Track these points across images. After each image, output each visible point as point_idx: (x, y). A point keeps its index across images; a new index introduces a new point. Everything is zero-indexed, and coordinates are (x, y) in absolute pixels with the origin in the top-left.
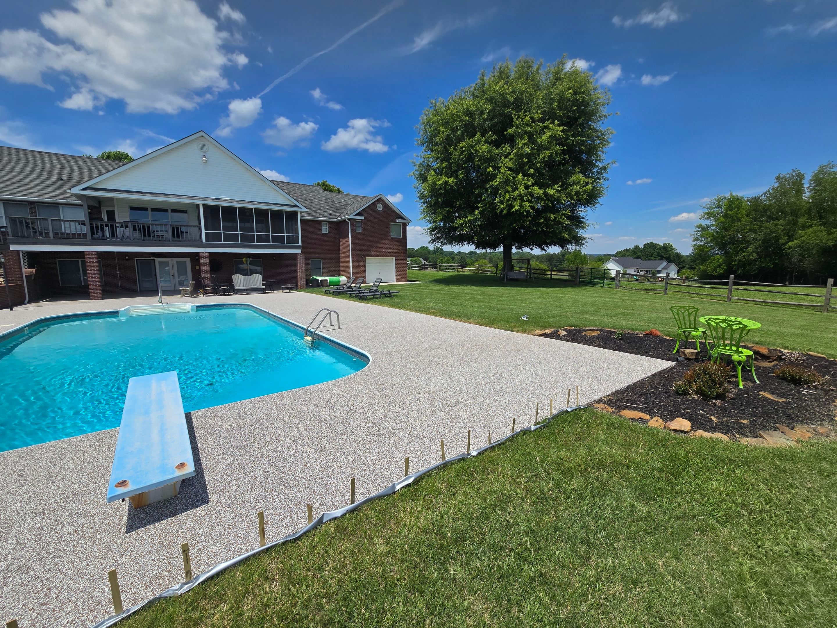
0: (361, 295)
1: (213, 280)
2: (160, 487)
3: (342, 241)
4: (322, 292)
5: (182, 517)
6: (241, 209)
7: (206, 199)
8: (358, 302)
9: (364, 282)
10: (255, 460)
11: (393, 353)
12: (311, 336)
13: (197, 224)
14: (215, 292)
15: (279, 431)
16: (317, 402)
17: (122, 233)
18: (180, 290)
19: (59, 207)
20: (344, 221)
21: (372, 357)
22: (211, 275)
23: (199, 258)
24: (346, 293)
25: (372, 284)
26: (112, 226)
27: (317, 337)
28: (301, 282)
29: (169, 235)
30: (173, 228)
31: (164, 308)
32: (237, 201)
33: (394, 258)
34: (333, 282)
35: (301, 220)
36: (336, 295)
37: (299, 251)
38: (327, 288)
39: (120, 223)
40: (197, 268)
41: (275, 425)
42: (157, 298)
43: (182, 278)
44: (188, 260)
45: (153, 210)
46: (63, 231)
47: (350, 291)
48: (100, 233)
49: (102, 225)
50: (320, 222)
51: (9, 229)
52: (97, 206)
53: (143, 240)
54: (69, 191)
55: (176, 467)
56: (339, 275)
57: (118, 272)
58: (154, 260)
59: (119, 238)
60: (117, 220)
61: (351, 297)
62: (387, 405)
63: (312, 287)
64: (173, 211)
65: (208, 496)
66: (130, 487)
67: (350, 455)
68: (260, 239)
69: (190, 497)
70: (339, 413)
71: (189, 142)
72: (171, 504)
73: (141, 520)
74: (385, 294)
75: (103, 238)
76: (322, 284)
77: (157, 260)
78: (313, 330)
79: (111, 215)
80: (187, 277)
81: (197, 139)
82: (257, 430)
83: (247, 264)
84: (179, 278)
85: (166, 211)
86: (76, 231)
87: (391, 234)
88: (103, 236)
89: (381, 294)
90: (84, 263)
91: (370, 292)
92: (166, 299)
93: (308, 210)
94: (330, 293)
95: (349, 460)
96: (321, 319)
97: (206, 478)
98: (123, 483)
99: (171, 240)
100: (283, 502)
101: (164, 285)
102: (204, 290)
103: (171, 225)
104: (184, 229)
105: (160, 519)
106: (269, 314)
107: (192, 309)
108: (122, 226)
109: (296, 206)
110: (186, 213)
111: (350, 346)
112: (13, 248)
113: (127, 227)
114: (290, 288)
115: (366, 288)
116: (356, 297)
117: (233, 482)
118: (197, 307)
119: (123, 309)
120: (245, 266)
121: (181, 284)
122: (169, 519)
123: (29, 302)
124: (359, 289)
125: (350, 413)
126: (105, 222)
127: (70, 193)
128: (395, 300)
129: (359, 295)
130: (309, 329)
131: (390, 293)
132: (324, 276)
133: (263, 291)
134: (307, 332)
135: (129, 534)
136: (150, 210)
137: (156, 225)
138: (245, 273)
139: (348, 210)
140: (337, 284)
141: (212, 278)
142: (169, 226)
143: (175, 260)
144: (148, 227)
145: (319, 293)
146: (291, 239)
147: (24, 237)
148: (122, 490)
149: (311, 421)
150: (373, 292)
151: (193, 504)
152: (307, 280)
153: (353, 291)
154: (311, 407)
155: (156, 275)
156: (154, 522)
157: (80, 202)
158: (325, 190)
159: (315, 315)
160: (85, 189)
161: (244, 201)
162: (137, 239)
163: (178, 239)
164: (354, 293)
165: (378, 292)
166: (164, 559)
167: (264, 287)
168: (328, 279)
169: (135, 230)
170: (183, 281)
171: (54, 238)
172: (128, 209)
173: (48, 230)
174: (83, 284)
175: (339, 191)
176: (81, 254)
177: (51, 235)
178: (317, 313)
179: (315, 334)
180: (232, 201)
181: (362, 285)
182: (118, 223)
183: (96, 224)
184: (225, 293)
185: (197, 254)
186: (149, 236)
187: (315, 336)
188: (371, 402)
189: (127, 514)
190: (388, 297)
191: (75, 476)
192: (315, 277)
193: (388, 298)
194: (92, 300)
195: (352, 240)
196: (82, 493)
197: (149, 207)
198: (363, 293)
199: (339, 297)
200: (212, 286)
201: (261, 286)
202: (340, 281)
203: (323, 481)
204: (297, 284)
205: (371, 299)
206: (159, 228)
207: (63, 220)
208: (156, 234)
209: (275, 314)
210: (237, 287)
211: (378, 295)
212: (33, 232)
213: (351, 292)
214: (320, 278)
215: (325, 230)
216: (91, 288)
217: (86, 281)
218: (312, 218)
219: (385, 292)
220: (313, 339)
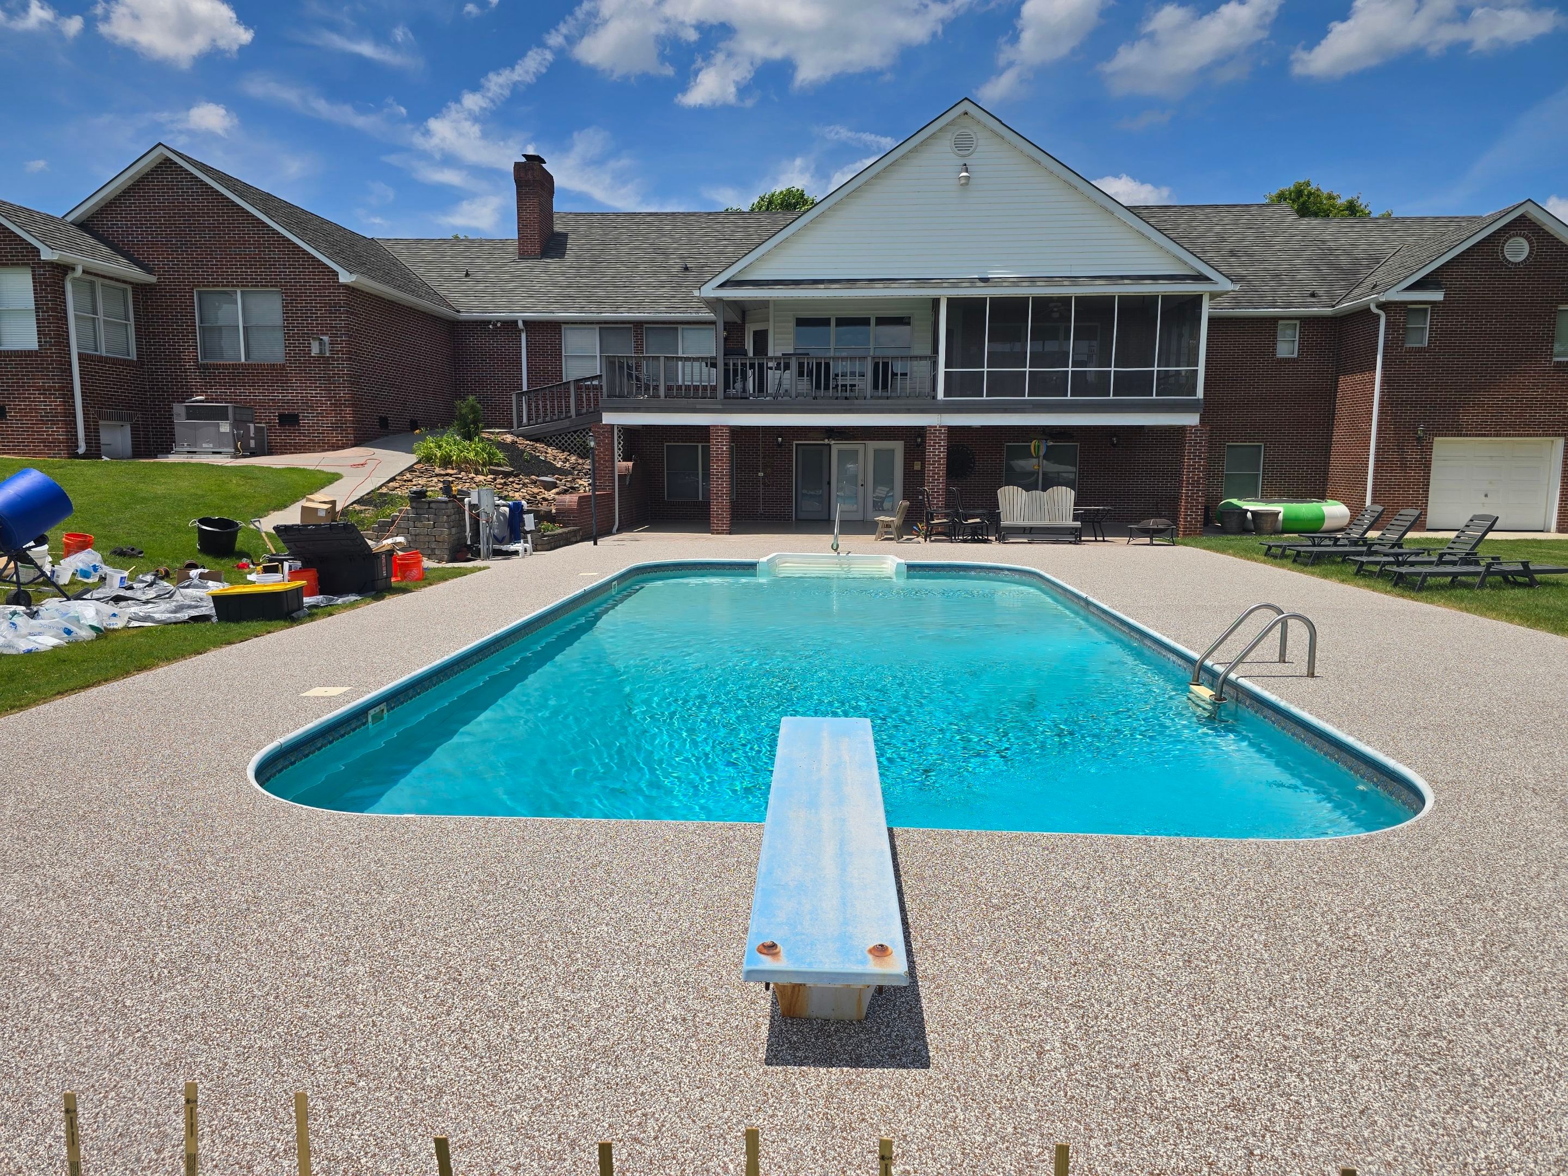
0: (1404, 570)
1: (950, 502)
2: (838, 985)
3: (1346, 383)
4: (1254, 550)
5: (872, 1075)
6: (1042, 303)
7: (957, 283)
8: (1386, 592)
9: (1419, 524)
10: (1042, 1002)
11: (1529, 793)
12: (1212, 686)
13: (929, 352)
14: (951, 533)
15: (1107, 944)
16: (1227, 892)
17: (777, 382)
18: (876, 523)
19: (677, 329)
20: (1363, 316)
21: (1438, 791)
22: (948, 485)
23: (924, 442)
24: (1344, 561)
25: (1452, 535)
26: (761, 366)
27: (1232, 692)
28: (1188, 513)
29: (866, 385)
30: (876, 366)
31: (841, 564)
32: (1032, 280)
33: (1560, 442)
34: (1297, 520)
35: (1211, 320)
36: (1306, 565)
37: (1191, 419)
38: (1272, 540)
39: (776, 358)
40: (917, 466)
41: (1097, 925)
42: (827, 539)
43: (882, 491)
44: (898, 447)
45: (841, 322)
46: (680, 383)
47: (1360, 554)
48: (739, 385)
49: (744, 365)
50: (1275, 320)
51: (604, 383)
52: (739, 322)
53: (815, 398)
54: (696, 293)
55: (870, 951)
56: (1322, 497)
57: (761, 474)
58: (829, 445)
59: (771, 395)
60: (770, 354)
61: (1362, 574)
62: (1491, 973)
63: (1223, 531)
64: (881, 321)
65: (927, 1051)
66: (782, 963)
67: (1335, 1094)
68: (1082, 385)
69: (890, 1035)
70: (1300, 949)
71: (933, 136)
72: (851, 1037)
73: (794, 1047)
74: (1504, 574)
75: (744, 395)
76: (1260, 523)
77: (837, 447)
78: (1220, 669)
79: (761, 339)
80: (892, 489)
81: (952, 123)
82: (1049, 923)
83: (1038, 457)
84: (874, 492)
85: (865, 322)
86: (701, 381)
87: (1557, 348)
88: (744, 390)
89: (1488, 572)
90: (706, 450)
91: (1440, 562)
92: (847, 541)
93: (1237, 287)
94: (1283, 556)
95: (1329, 1110)
96: (1250, 639)
97: (924, 1003)
98: (770, 949)
99: (868, 396)
100: (1114, 1149)
101: (846, 507)
102: (928, 524)
103: (874, 358)
104: (898, 368)
105: (828, 1060)
106: (1088, 603)
107: (898, 573)
108: (778, 368)
109: (1200, 278)
110: (909, 324)
111: (1350, 740)
112: (608, 418)
113: (787, 367)
114: (1152, 533)
115: (1424, 548)
116: (1382, 575)
117: (986, 1042)
118: (911, 567)
119: (764, 559)
120: (1030, 464)
121: (879, 507)
122: (845, 1069)
123: (620, 531)
124: (1396, 550)
125: (1341, 962)
126: (750, 358)
127: (698, 298)
128: (1548, 599)
129: (1395, 568)
130: (1208, 663)
131: (1526, 570)
132: (1266, 498)
133: (1074, 536)
134: (1201, 672)
135: (771, 1068)
136: (833, 323)
137: (843, 359)
138: (1030, 483)
139: (1379, 276)
140: (1312, 528)
141: (948, 491)
142: (869, 359)
143: (873, 445)
144: (827, 365)
145: (1246, 553)
146: (1172, 380)
147: (623, 397)
148: (767, 963)
149: (1206, 947)
150: (1454, 563)
151: (893, 1056)
152: (1207, 509)
153: (1370, 553)
154: (1205, 904)
155: (829, 483)
156: (818, 1062)
157: (711, 316)
158: (1304, 211)
159: (1231, 621)
160: (722, 286)
161: (1050, 280)
162: (802, 395)
163: (885, 394)
164: (1377, 563)
165: (1477, 563)
166: (834, 1158)
167: (1078, 524)
168: (1280, 508)
169: (801, 374)
170: (883, 500)
171: (666, 397)
172: (792, 324)
173: (658, 380)
174: (700, 499)
175: (1352, 209)
176: (703, 432)
177: (662, 392)
178: (1237, 615)
179: (1226, 681)
180: (1017, 282)
181: (1410, 535)
182: (771, 359)
183: (734, 364)
184: (977, 536)
185: (920, 431)
186: (827, 387)
187: (1225, 688)
188: (1424, 943)
189: (767, 1022)
190: (1516, 584)
191: (684, 905)
192: (1235, 501)
193: (1518, 592)
194: (713, 533)
195: (1384, 376)
196: (694, 944)
197: (833, 314)
198: (1412, 564)
199: (1317, 570)
200: (946, 516)
201: (1070, 523)
202: (1322, 519)
203: (1237, 1139)
204: (1175, 520)
205: (1442, 587)
206: (847, 366)
207: (681, 359)
208: (840, 383)
209: (1105, 607)
210: (1004, 523)
211: (1477, 574)
212: (637, 384)
213: (1364, 559)
214: (1251, 506)
215: (1286, 348)
216: (714, 508)
217: (707, 492)
218: (1251, 312)
219: (1505, 567)
220: (1219, 698)
